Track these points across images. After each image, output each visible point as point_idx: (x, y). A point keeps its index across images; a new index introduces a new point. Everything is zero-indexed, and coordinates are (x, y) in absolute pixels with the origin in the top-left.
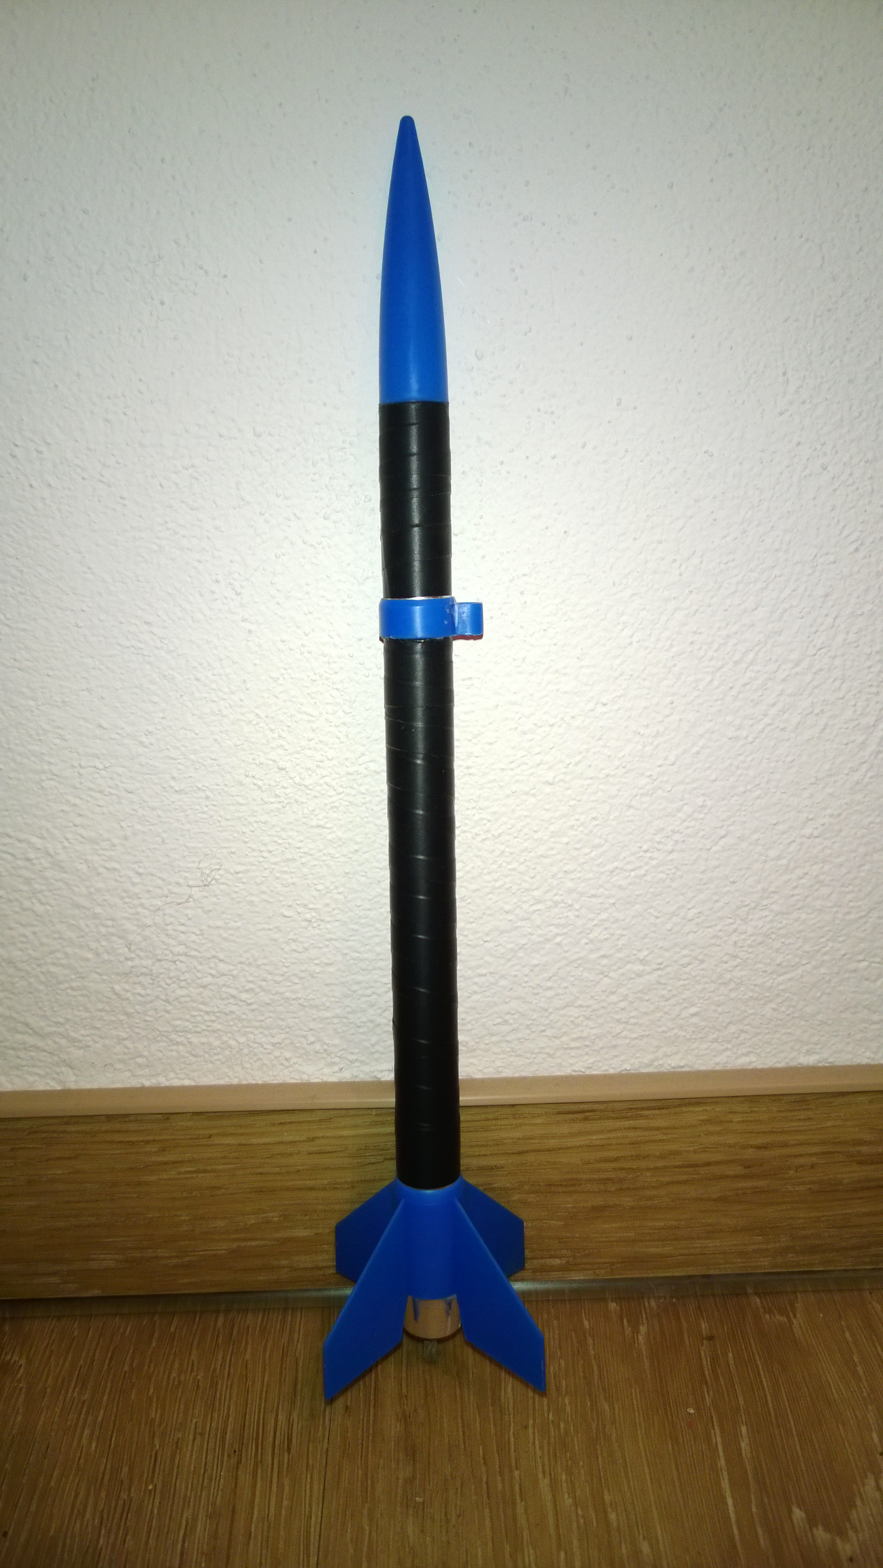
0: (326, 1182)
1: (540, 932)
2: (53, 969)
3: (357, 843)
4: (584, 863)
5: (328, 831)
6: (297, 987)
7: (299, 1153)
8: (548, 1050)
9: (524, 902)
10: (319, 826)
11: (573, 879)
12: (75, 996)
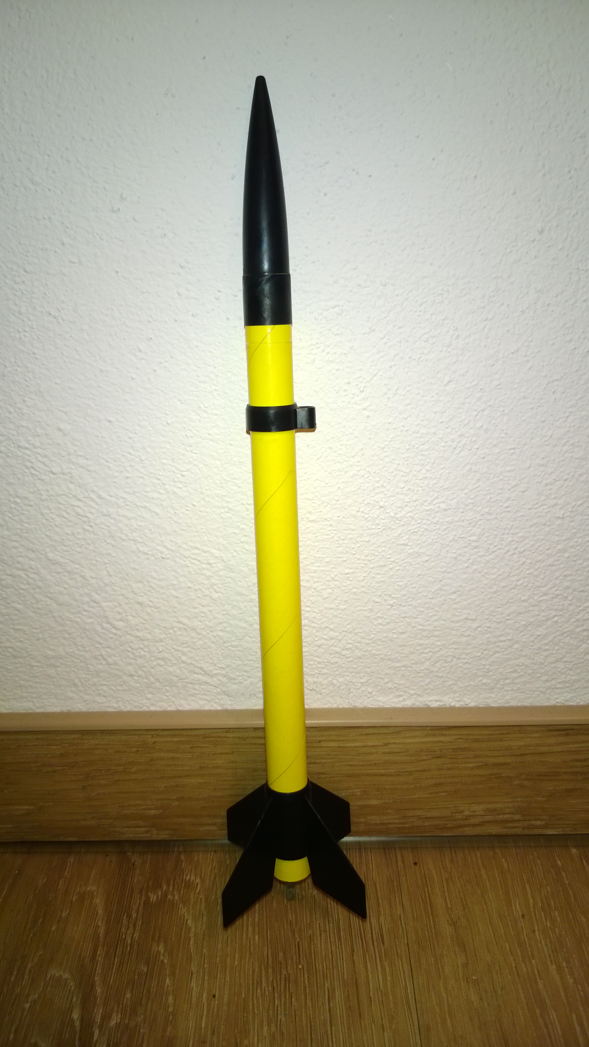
0: (393, 771)
1: (544, 614)
2: (221, 634)
3: (428, 556)
4: (578, 570)
5: (409, 547)
6: (379, 647)
7: (377, 753)
8: (541, 689)
9: (534, 595)
10: (404, 544)
11: (569, 580)
12: (233, 651)
